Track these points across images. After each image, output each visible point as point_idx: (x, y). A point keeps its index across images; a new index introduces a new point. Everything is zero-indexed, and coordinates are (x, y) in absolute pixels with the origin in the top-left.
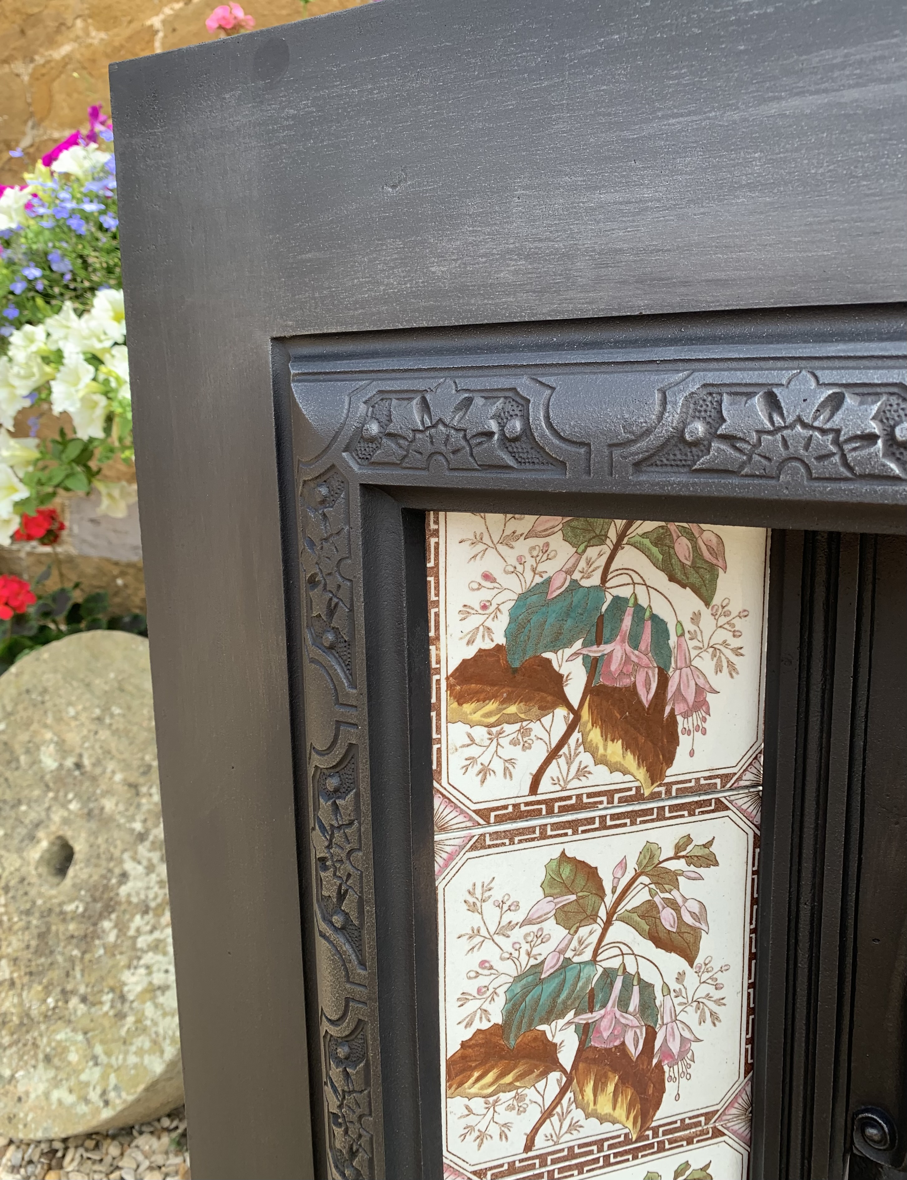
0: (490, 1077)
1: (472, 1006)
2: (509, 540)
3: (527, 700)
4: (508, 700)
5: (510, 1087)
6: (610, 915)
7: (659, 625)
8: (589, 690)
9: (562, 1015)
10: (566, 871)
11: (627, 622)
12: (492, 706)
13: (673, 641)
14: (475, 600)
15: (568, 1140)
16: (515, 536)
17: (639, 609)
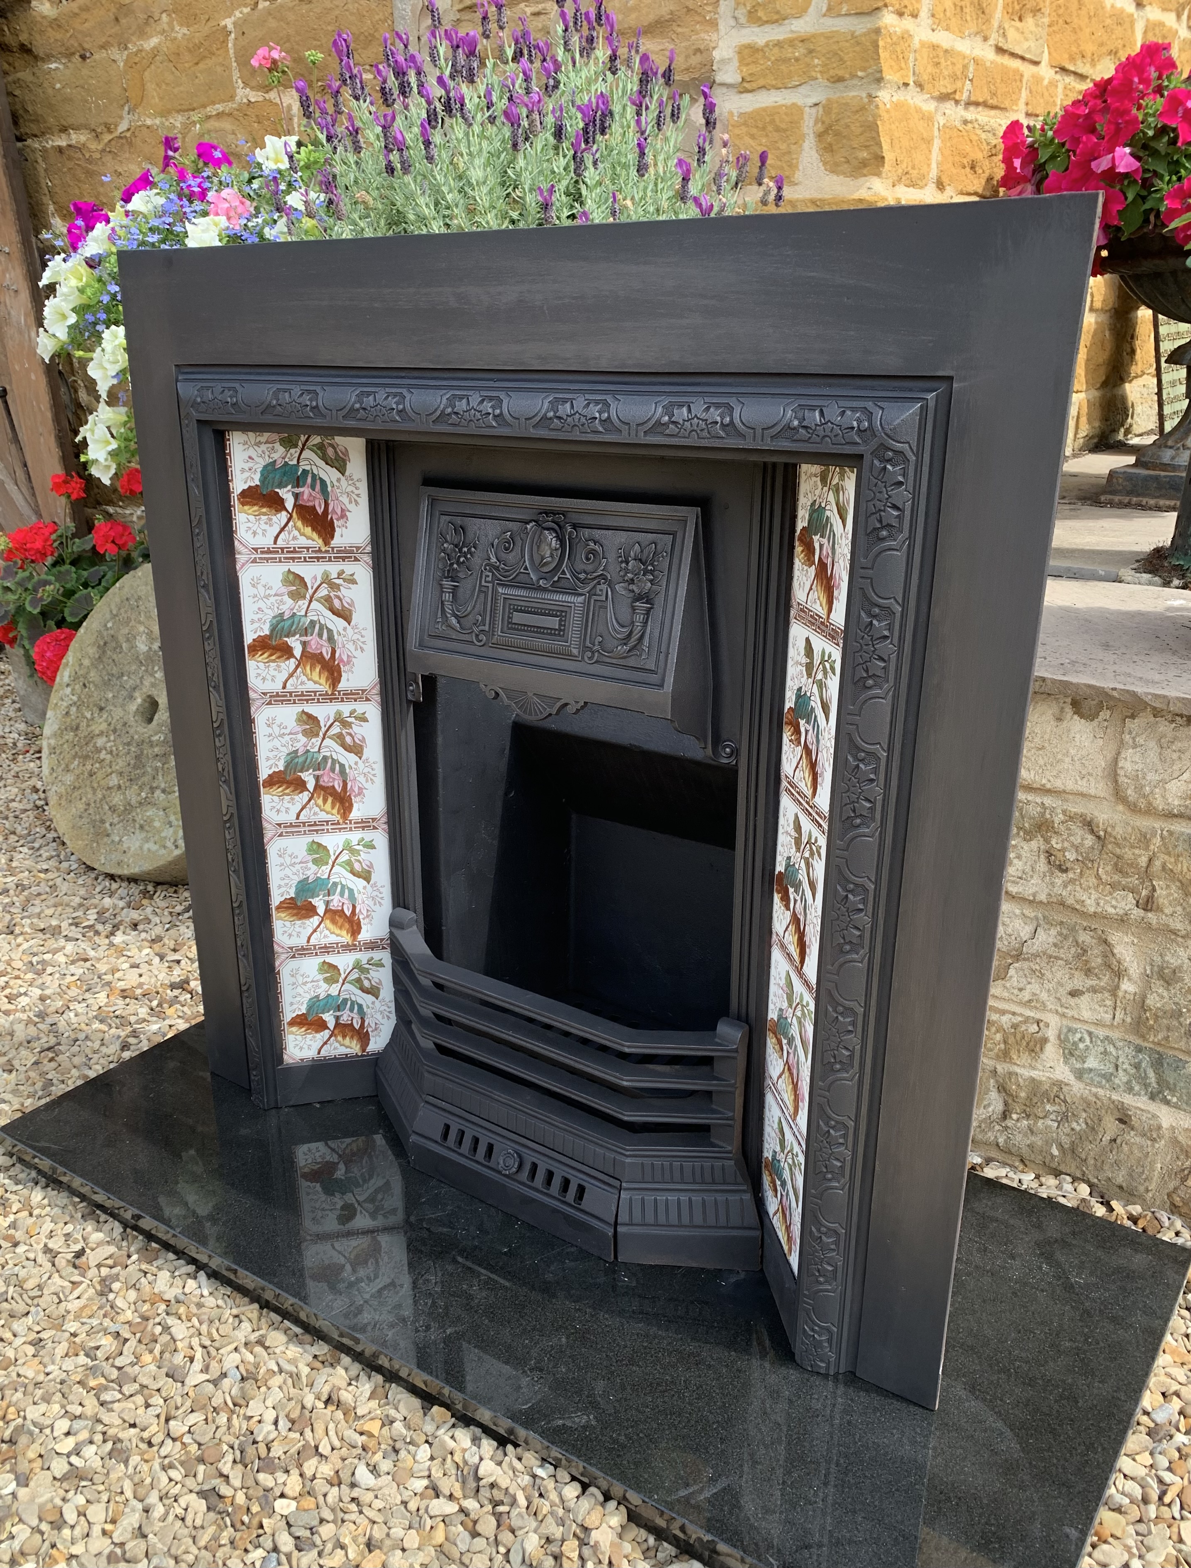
0: (266, 655)
1: (256, 625)
2: (258, 444)
3: (270, 507)
4: (262, 506)
5: (273, 661)
6: (312, 598)
7: (323, 482)
8: (295, 505)
9: (294, 635)
10: (291, 577)
11: (309, 480)
12: (256, 508)
13: (329, 489)
14: (247, 466)
15: (301, 688)
16: (260, 443)
17: (314, 476)
